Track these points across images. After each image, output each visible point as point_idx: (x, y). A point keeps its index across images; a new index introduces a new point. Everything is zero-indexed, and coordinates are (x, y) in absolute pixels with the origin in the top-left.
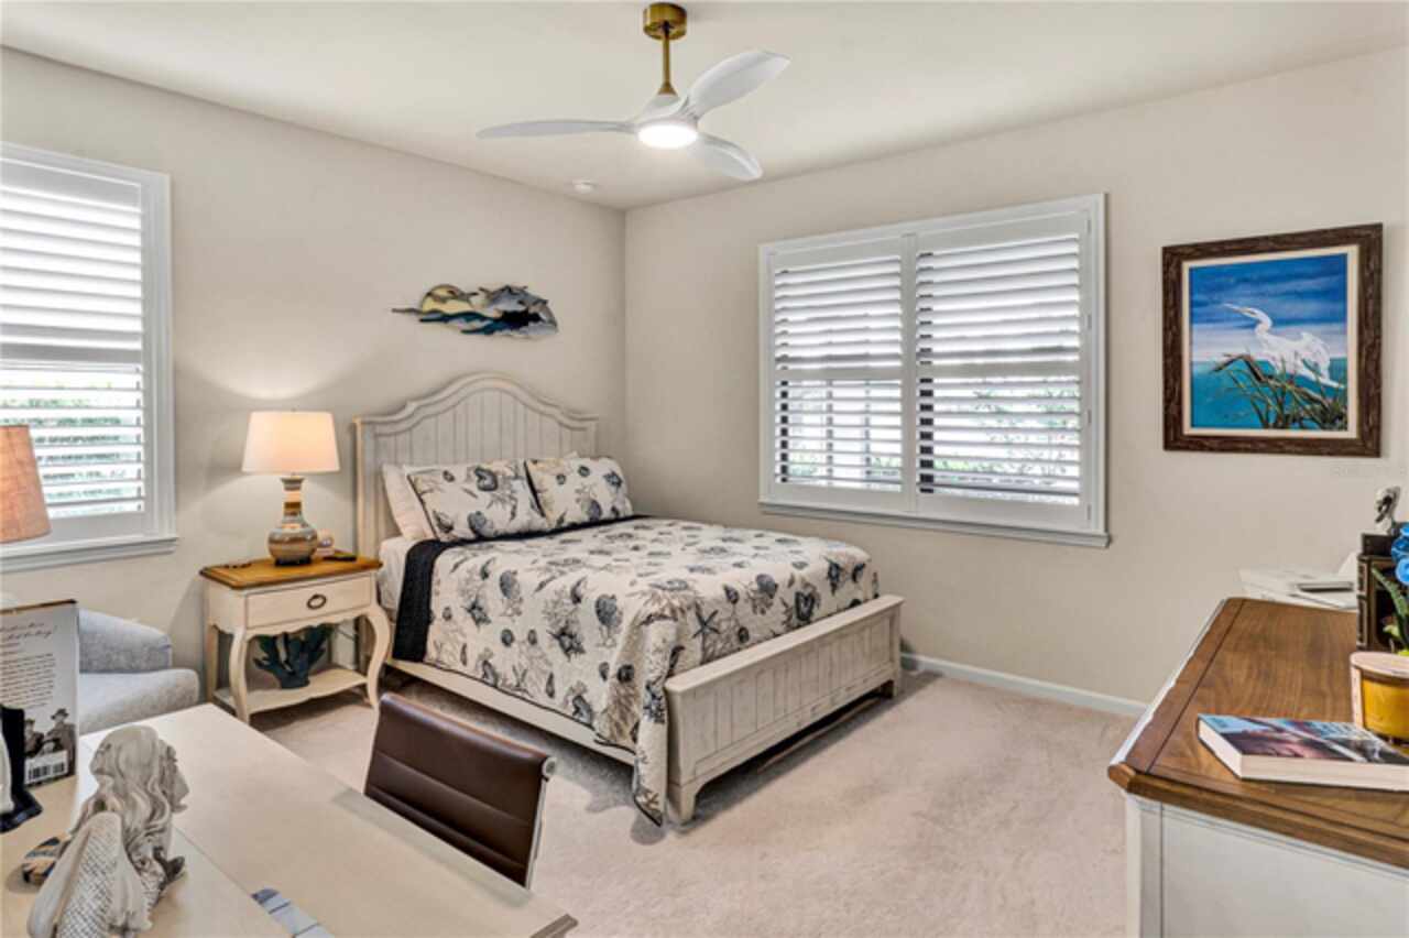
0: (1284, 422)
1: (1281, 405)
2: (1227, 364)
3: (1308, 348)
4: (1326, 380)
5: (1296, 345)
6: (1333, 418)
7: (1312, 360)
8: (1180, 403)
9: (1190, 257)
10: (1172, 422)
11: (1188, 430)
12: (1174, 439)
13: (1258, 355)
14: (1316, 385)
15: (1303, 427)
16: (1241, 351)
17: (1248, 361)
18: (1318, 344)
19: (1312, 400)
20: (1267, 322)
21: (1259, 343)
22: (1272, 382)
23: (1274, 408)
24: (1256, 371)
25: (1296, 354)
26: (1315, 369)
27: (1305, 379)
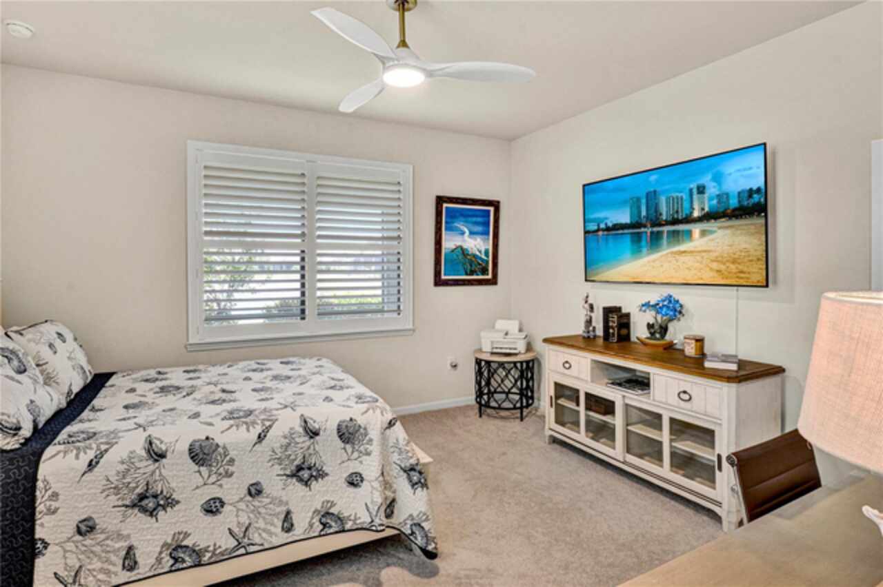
0: (472, 273)
1: (471, 266)
2: (455, 249)
3: (478, 244)
4: (483, 257)
5: (476, 243)
6: (484, 271)
7: (480, 249)
8: (440, 265)
9: (446, 202)
10: (437, 273)
11: (443, 277)
12: (438, 282)
13: (465, 246)
14: (481, 258)
15: (478, 275)
16: (459, 244)
17: (461, 247)
18: (482, 243)
19: (480, 264)
20: (467, 233)
21: (464, 241)
22: (469, 257)
23: (469, 267)
24: (464, 252)
25: (475, 246)
26: (480, 252)
27: (477, 256)
